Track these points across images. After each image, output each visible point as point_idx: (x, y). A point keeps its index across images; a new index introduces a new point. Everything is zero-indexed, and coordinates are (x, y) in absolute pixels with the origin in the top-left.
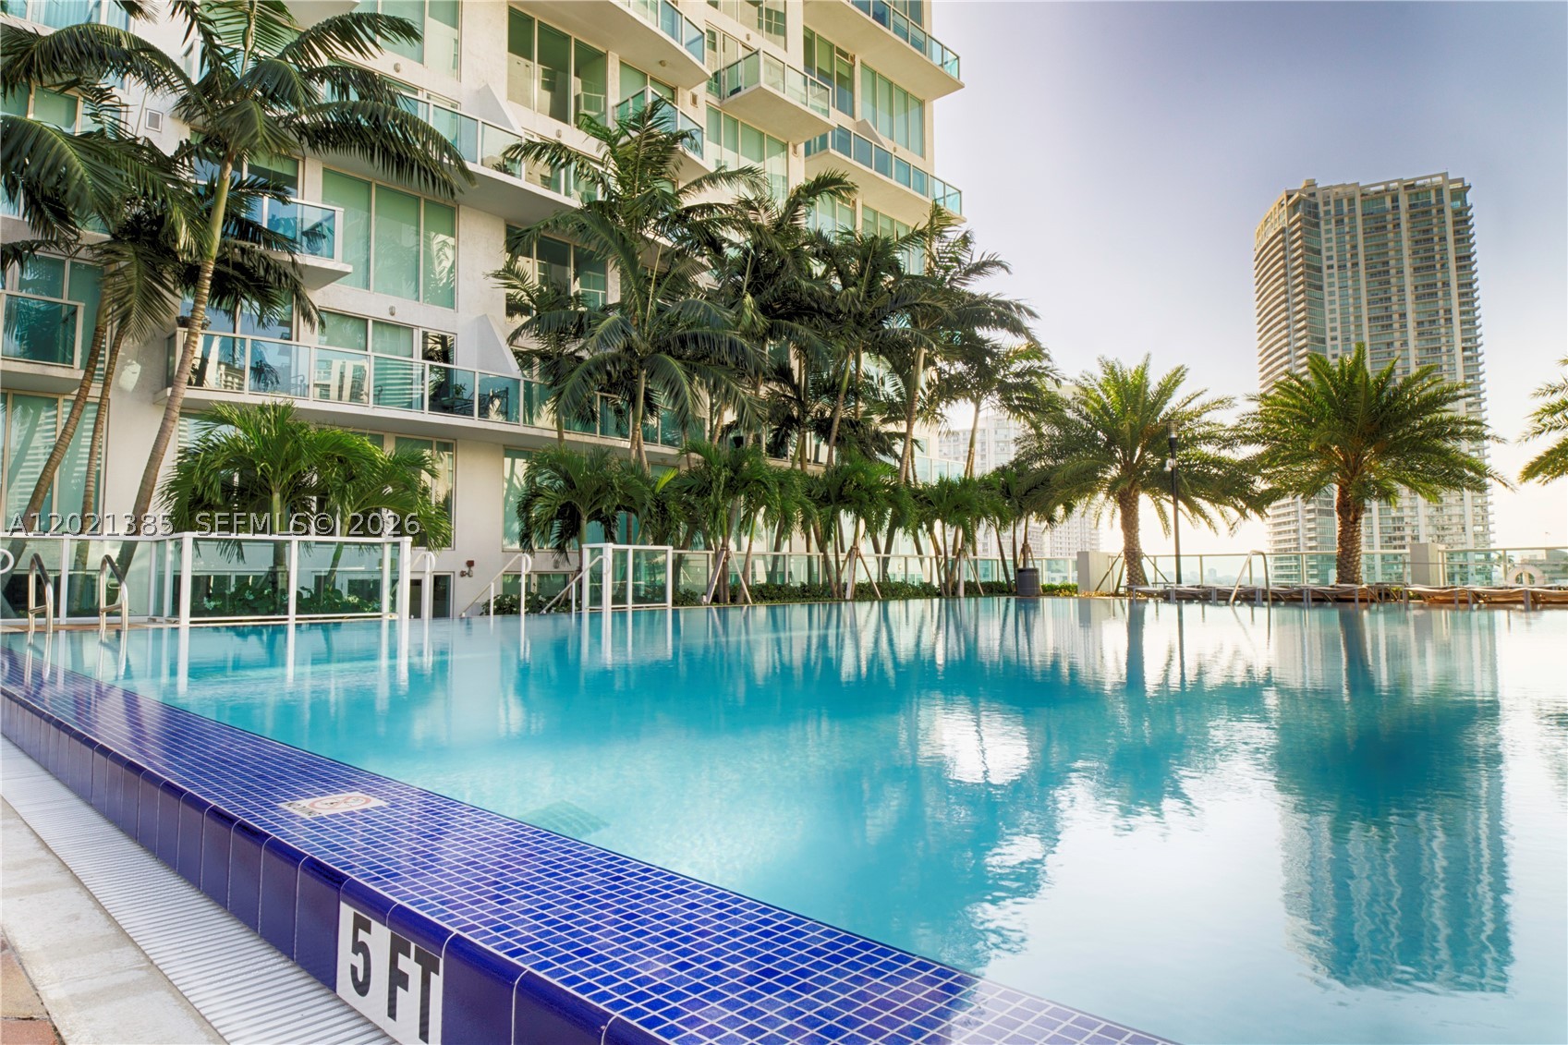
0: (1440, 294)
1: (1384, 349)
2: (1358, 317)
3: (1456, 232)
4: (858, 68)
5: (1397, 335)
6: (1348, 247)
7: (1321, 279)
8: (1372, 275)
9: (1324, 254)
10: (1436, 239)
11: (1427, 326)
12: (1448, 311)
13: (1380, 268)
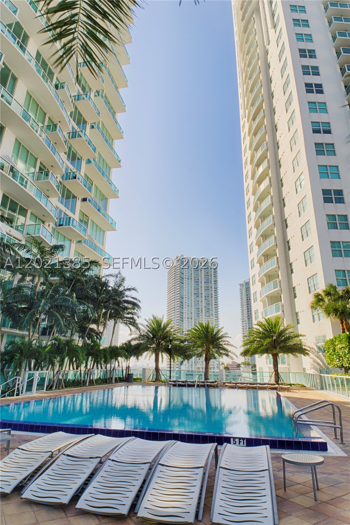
0: (210, 289)
1: (197, 302)
2: (191, 293)
3: (214, 274)
4: (90, 220)
5: (200, 299)
6: (190, 274)
7: (183, 281)
8: (195, 282)
9: (184, 274)
10: (210, 275)
11: (207, 297)
12: (212, 294)
13: (197, 281)
